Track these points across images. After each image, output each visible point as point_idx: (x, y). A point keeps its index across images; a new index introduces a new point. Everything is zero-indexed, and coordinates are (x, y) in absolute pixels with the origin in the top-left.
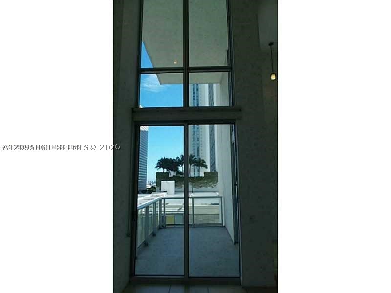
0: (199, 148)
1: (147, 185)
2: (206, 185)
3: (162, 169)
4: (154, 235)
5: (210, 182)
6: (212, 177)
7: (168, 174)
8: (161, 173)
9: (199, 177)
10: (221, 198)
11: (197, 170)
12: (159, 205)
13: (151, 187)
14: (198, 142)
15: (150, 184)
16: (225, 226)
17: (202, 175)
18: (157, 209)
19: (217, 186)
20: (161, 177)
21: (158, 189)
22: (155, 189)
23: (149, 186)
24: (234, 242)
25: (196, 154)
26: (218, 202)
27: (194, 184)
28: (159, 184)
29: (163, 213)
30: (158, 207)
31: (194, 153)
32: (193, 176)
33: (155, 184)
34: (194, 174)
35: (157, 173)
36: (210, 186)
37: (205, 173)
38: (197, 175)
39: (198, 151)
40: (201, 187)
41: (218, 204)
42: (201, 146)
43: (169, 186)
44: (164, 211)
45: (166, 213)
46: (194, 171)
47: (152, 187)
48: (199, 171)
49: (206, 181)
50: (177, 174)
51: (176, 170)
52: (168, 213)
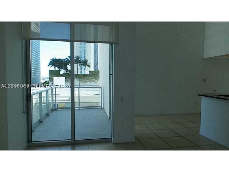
0: (85, 51)
1: (41, 80)
2: (91, 80)
3: (53, 67)
4: (47, 115)
5: (93, 79)
6: (95, 75)
7: (59, 71)
8: (53, 70)
9: (85, 74)
10: (101, 87)
11: (83, 69)
12: (51, 96)
13: (44, 82)
14: (84, 46)
15: (44, 80)
16: (103, 108)
17: (87, 73)
18: (49, 98)
19: (98, 81)
20: (53, 74)
21: (50, 83)
22: (48, 83)
23: (43, 81)
24: (109, 117)
25: (83, 56)
26: (99, 94)
27: (80, 80)
28: (51, 79)
29: (54, 102)
30: (50, 97)
31: (81, 55)
32: (80, 74)
33: (48, 79)
34: (81, 72)
35: (49, 70)
36: (93, 81)
37: (89, 71)
38: (83, 73)
39: (85, 53)
40: (86, 82)
41: (99, 95)
42: (87, 49)
43: (60, 81)
44: (56, 101)
45: (57, 102)
46: (81, 70)
47: (46, 82)
48: (85, 70)
49: (90, 78)
50: (66, 72)
51: (66, 68)
52: (59, 102)
